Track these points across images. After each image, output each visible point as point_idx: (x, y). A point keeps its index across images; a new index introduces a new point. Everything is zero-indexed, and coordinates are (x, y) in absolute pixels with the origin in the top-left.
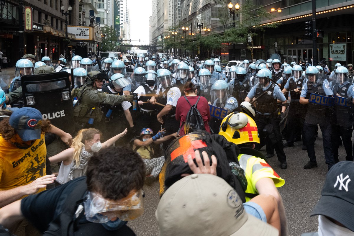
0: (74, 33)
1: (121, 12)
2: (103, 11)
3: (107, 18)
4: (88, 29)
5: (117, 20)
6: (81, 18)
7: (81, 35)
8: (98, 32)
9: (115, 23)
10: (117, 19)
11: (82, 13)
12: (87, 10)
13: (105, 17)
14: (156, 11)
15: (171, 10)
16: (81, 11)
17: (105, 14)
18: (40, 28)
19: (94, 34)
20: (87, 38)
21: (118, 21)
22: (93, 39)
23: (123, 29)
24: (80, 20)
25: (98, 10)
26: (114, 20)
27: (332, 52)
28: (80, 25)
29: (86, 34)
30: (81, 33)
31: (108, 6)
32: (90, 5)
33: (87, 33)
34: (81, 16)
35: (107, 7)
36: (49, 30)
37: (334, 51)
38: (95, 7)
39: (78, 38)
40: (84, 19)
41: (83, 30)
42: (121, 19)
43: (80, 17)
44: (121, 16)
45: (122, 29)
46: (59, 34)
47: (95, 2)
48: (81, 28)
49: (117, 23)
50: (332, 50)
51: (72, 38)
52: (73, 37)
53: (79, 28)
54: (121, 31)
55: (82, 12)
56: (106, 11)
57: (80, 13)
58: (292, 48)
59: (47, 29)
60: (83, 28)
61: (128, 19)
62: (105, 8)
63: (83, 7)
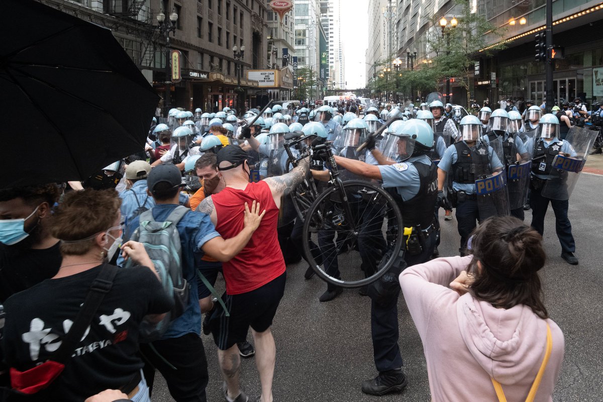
0: (257, 80)
1: (330, 48)
2: (304, 47)
3: (309, 57)
4: (273, 72)
5: (323, 58)
6: (271, 60)
7: (265, 81)
8: (287, 76)
9: (321, 62)
10: (324, 56)
11: (272, 53)
12: (280, 48)
13: (307, 55)
14: (373, 42)
15: (386, 39)
16: (270, 51)
17: (307, 51)
18: (204, 76)
19: (280, 78)
20: (272, 84)
21: (325, 59)
22: (279, 85)
23: (334, 69)
24: (269, 62)
25: (296, 47)
26: (319, 59)
27: (597, 81)
28: (269, 68)
29: (271, 79)
30: (265, 79)
31: (311, 40)
32: (284, 42)
33: (272, 77)
34: (271, 57)
35: (310, 42)
36: (219, 77)
37: (601, 80)
38: (290, 44)
39: (261, 85)
40: (275, 59)
41: (267, 74)
42: (330, 56)
43: (269, 58)
44: (330, 52)
45: (332, 70)
46: (234, 82)
47: (291, 38)
48: (265, 72)
49: (323, 62)
50: (598, 78)
51: (253, 86)
52: (255, 84)
53: (261, 72)
54: (331, 72)
55: (272, 51)
56: (308, 47)
57: (270, 53)
58: (535, 80)
59: (216, 76)
60: (267, 72)
61: (342, 55)
62: (307, 43)
63: (274, 45)
